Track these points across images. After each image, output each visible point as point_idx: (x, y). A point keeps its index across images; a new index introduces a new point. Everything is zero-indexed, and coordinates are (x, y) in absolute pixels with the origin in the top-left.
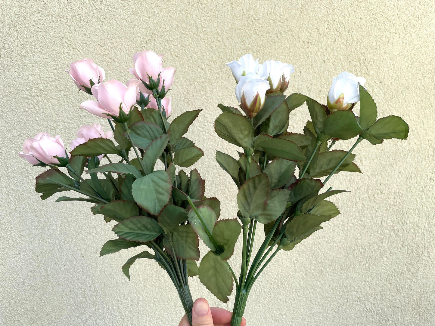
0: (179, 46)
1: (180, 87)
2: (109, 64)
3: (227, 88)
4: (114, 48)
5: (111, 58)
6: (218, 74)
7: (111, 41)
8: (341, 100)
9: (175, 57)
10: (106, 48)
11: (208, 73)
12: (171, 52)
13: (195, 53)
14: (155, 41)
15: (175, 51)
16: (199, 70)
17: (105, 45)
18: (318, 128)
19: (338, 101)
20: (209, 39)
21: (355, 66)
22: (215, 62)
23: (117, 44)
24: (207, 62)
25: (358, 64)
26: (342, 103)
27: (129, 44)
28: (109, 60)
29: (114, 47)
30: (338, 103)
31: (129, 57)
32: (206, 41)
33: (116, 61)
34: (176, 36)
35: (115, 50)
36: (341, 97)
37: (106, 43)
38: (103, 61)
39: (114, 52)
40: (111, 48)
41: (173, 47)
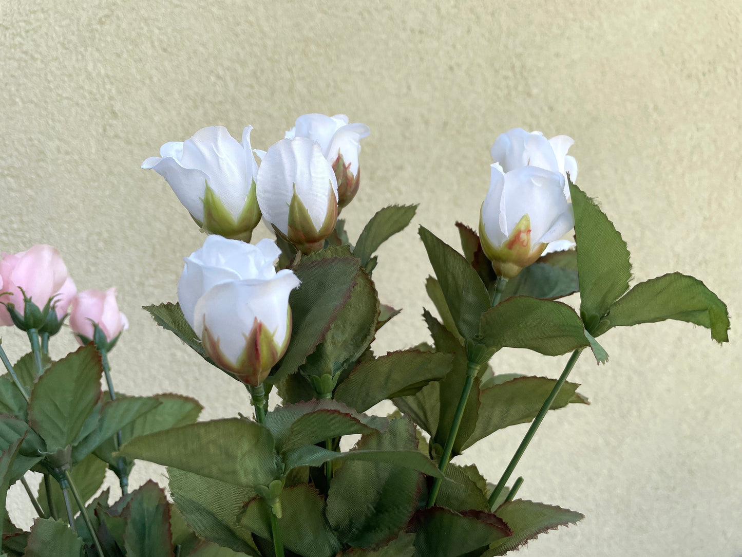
0: (169, 30)
1: (174, 113)
2: (23, 64)
3: (270, 116)
4: (32, 32)
5: (26, 53)
6: (251, 87)
7: (26, 18)
8: (523, 236)
9: (161, 52)
10: (15, 33)
11: (231, 85)
12: (152, 42)
13: (204, 45)
14: (118, 18)
15: (161, 41)
16: (213, 79)
17: (13, 26)
18: (465, 321)
19: (515, 241)
20: (231, 19)
21: (506, 78)
22: (243, 64)
23: (38, 24)
24: (227, 63)
25: (510, 74)
26: (526, 246)
27: (64, 23)
28: (24, 56)
29: (33, 29)
30: (516, 247)
31: (64, 51)
32: (224, 22)
33: (37, 59)
34: (163, 10)
35: (35, 37)
36: (523, 228)
37: (14, 21)
38: (10, 59)
39: (34, 40)
40: (27, 32)
41: (156, 31)
